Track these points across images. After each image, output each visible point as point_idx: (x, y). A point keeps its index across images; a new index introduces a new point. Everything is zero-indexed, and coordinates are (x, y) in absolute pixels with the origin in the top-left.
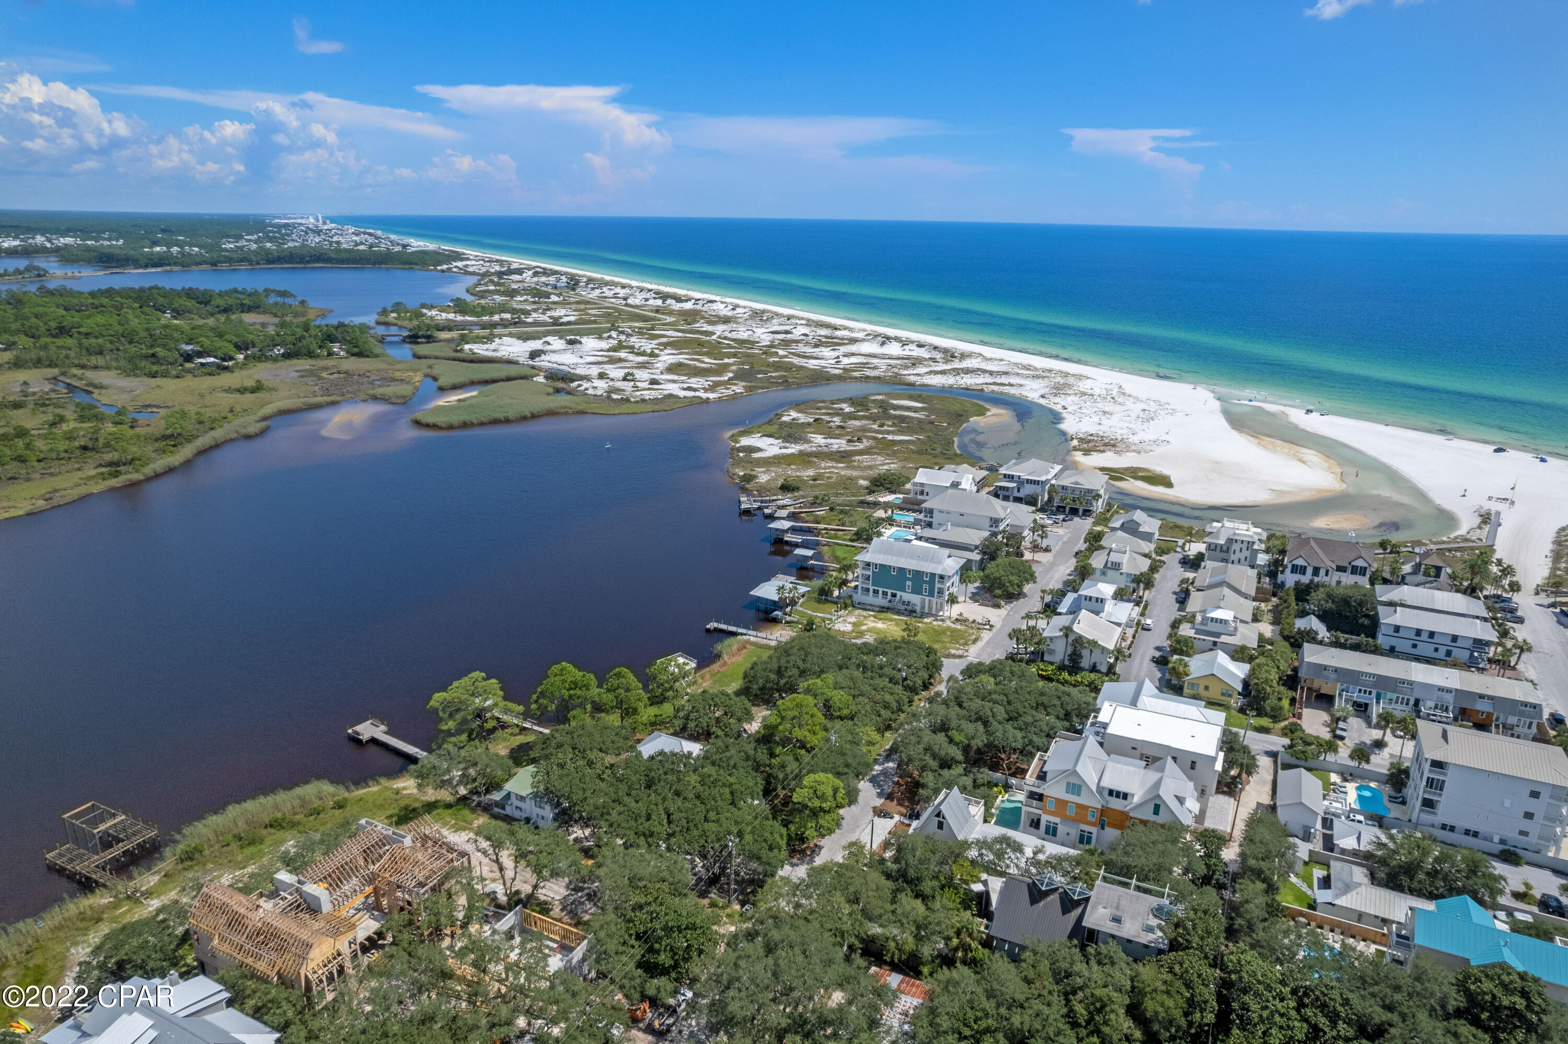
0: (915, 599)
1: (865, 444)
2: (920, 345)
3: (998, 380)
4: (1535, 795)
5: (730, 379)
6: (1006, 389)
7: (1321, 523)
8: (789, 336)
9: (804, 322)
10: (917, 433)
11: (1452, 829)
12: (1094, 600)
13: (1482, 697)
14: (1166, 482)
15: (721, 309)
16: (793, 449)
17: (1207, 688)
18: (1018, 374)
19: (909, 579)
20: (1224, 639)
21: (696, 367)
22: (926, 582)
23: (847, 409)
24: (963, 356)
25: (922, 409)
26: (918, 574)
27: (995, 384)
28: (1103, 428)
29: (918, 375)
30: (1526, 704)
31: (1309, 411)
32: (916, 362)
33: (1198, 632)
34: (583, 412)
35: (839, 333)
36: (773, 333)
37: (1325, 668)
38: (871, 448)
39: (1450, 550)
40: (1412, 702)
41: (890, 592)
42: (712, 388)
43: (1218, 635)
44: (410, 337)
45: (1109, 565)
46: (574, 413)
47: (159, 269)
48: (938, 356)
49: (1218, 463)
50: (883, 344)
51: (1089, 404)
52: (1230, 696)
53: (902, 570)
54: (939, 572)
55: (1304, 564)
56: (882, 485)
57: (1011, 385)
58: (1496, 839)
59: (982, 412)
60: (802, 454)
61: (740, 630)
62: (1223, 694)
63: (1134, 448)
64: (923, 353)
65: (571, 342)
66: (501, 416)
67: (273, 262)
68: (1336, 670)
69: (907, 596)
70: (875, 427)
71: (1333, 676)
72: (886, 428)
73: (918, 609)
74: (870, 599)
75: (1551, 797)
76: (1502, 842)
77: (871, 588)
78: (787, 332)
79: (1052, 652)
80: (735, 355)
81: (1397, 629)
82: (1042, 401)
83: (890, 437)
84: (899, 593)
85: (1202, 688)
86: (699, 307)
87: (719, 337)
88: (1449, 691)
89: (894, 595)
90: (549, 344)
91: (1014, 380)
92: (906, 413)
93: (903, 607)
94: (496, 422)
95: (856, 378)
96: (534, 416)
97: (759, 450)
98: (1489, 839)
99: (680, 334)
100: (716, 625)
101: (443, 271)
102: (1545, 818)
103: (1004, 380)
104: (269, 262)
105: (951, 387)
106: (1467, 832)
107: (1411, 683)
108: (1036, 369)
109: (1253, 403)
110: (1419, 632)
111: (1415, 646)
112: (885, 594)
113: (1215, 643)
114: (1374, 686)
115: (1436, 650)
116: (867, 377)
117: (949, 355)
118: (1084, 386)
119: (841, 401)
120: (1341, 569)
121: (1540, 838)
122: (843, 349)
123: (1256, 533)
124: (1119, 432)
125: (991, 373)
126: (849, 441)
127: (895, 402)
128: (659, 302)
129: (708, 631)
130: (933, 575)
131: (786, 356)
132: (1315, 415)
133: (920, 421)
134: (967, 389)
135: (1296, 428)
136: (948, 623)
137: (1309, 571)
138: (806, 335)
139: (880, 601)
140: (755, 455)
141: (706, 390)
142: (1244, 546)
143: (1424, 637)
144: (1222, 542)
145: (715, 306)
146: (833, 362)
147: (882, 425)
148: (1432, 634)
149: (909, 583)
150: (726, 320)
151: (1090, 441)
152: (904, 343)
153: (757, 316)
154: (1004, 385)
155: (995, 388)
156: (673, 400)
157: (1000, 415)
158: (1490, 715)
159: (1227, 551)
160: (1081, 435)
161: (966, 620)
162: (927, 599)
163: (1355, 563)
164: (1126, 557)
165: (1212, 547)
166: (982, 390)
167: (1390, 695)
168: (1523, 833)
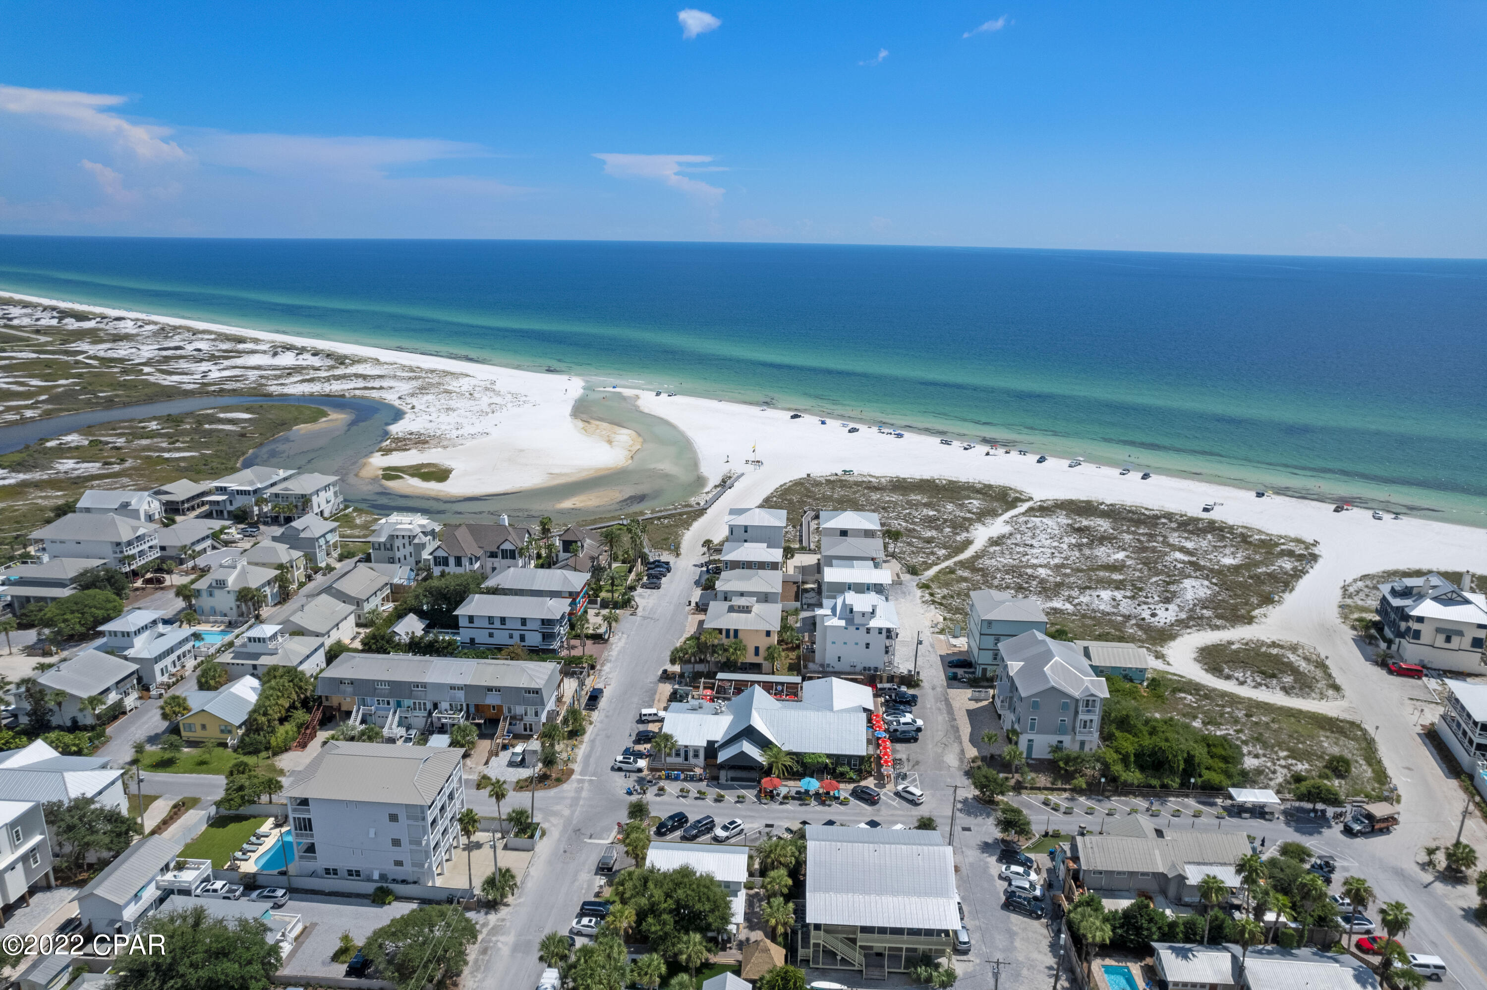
1: (128, 464)
2: (315, 354)
3: (370, 385)
4: (394, 818)
6: (367, 393)
7: (567, 504)
8: (177, 352)
9: (213, 337)
10: (208, 448)
11: (335, 872)
13: (490, 689)
14: (441, 474)
15: (128, 327)
16: (14, 479)
17: (204, 727)
18: (395, 377)
20: (264, 660)
23: (153, 425)
25: (245, 420)
27: (366, 388)
28: (429, 425)
29: (282, 384)
30: (529, 691)
31: (658, 394)
32: (295, 371)
35: (241, 346)
36: (159, 349)
37: (341, 681)
38: (128, 469)
39: (659, 518)
40: (429, 706)
48: (330, 362)
49: (522, 451)
50: (275, 354)
51: (443, 401)
52: (230, 732)
55: (446, 555)
57: (381, 388)
58: (376, 876)
59: (317, 418)
60: (24, 484)
62: (222, 731)
63: (445, 443)
64: (316, 361)
68: (352, 682)
70: (164, 445)
71: (349, 689)
72: (177, 445)
75: (408, 818)
76: (383, 877)
78: (178, 348)
81: (471, 619)
82: (397, 403)
83: (166, 455)
85: (199, 728)
86: (101, 326)
87: (89, 357)
88: (460, 688)
91: (385, 383)
92: (221, 427)
98: (369, 879)
102: (411, 843)
103: (377, 384)
105: (312, 395)
106: (350, 873)
107: (424, 685)
108: (422, 370)
109: (617, 390)
110: (491, 619)
111: (491, 635)
113: (250, 668)
114: (391, 694)
115: (511, 637)
116: (222, 390)
117: (341, 360)
118: (453, 385)
119: (154, 418)
120: (493, 555)
121: (414, 865)
122: (227, 363)
123: (420, 526)
124: (443, 427)
125: (364, 377)
126: (106, 464)
127: (222, 415)
128: (54, 322)
131: (148, 374)
132: (664, 396)
133: (228, 433)
134: (328, 395)
137: (452, 561)
138: (199, 350)
142: (406, 541)
143: (497, 624)
144: (383, 539)
145: (121, 324)
146: (198, 377)
147: (174, 442)
148: (503, 620)
150: (118, 338)
151: (405, 440)
152: (301, 350)
153: (164, 332)
154: (373, 388)
155: (358, 392)
157: (336, 420)
158: (500, 708)
159: (392, 549)
160: (400, 435)
163: (504, 547)
164: (236, 572)
165: (377, 546)
166: (343, 396)
167: (407, 702)
168: (399, 863)
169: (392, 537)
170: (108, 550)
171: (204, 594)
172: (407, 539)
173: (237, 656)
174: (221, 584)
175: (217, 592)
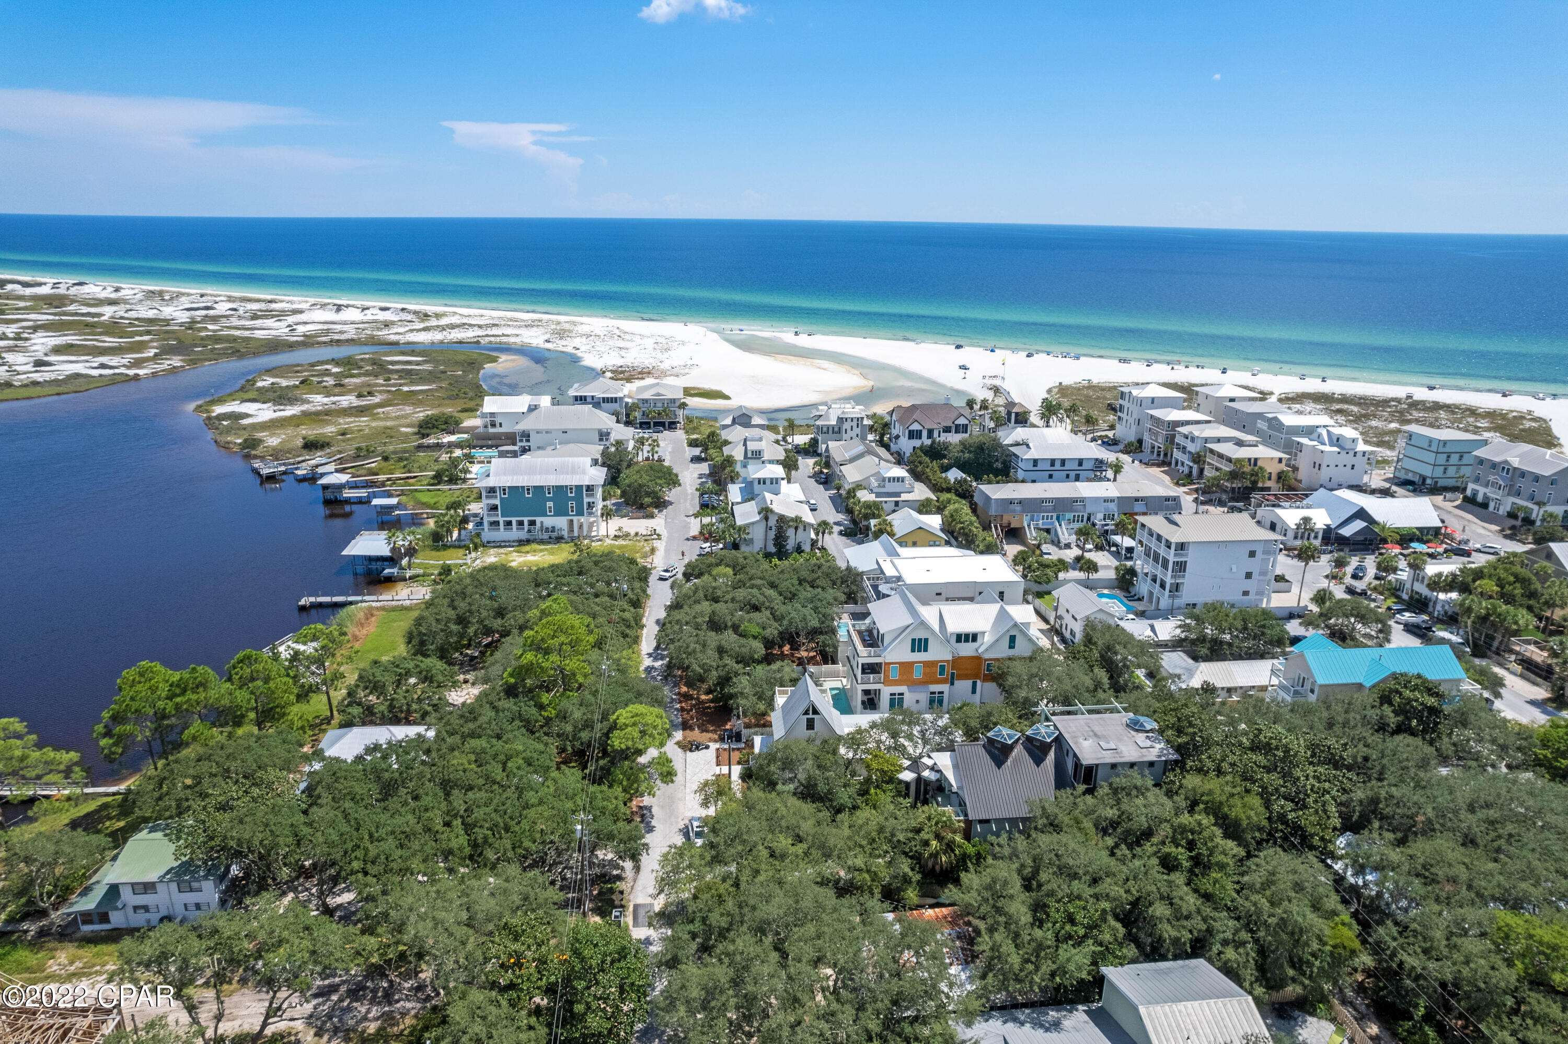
0: (561, 522)
1: (380, 397)
2: (382, 310)
3: (489, 332)
4: (1252, 554)
5: (156, 355)
6: (504, 339)
8: (211, 312)
10: (434, 383)
11: (1194, 606)
12: (768, 482)
13: (1137, 500)
14: (721, 395)
15: (97, 292)
16: (291, 411)
17: (914, 544)
18: (508, 326)
19: (550, 499)
20: (904, 497)
21: (98, 347)
22: (572, 499)
23: (335, 369)
24: (438, 316)
25: (424, 362)
26: (560, 490)
27: (489, 335)
28: (628, 360)
29: (398, 334)
31: (796, 334)
32: (387, 324)
33: (878, 495)
35: (275, 306)
36: (188, 310)
37: (1011, 502)
38: (389, 400)
40: (1086, 518)
41: (526, 520)
42: (137, 363)
43: (898, 494)
45: (749, 455)
48: (410, 317)
49: (754, 377)
50: (337, 311)
51: (598, 343)
53: (539, 489)
54: (587, 482)
55: (920, 428)
56: (434, 427)
57: (504, 335)
59: (494, 360)
60: (305, 414)
61: (350, 599)
62: (932, 546)
63: (669, 373)
64: (391, 316)
68: (1021, 502)
69: (549, 521)
70: (381, 381)
72: (393, 381)
73: (565, 533)
74: (502, 534)
77: (501, 520)
78: (207, 308)
79: (750, 542)
80: (148, 333)
81: (1035, 462)
82: (548, 346)
83: (405, 389)
84: (538, 520)
86: (61, 291)
87: (112, 317)
88: (1112, 500)
89: (532, 523)
91: (506, 331)
92: (409, 367)
93: (545, 536)
95: (325, 343)
97: (247, 416)
99: (51, 317)
100: (312, 599)
102: (1260, 574)
103: (495, 331)
105: (442, 342)
107: (1083, 500)
108: (523, 321)
109: (746, 332)
110: (1053, 462)
111: (1051, 476)
112: (521, 523)
113: (897, 503)
114: (1053, 509)
115: (1068, 477)
116: (338, 341)
117: (421, 315)
118: (583, 330)
119: (321, 363)
122: (291, 319)
123: (861, 409)
124: (646, 362)
125: (480, 327)
126: (359, 396)
127: (388, 359)
129: (303, 609)
130: (579, 488)
131: (220, 330)
132: (804, 336)
133: (429, 372)
134: (461, 342)
135: (795, 347)
136: (608, 542)
137: (925, 434)
138: (235, 310)
139: (515, 534)
140: (245, 422)
141: (128, 367)
142: (854, 424)
143: (1058, 466)
144: (834, 422)
145: (85, 289)
146: (286, 330)
147: (389, 379)
148: (1063, 462)
149: (550, 504)
150: (112, 302)
151: (623, 372)
152: (363, 309)
153: (155, 296)
154: (500, 335)
156: (82, 380)
159: (839, 432)
160: (611, 368)
161: (627, 535)
162: (575, 519)
163: (957, 422)
165: (825, 429)
166: (478, 342)
167: (1069, 515)
168: (1246, 593)
169: (841, 420)
172: (855, 421)
174: (757, 455)
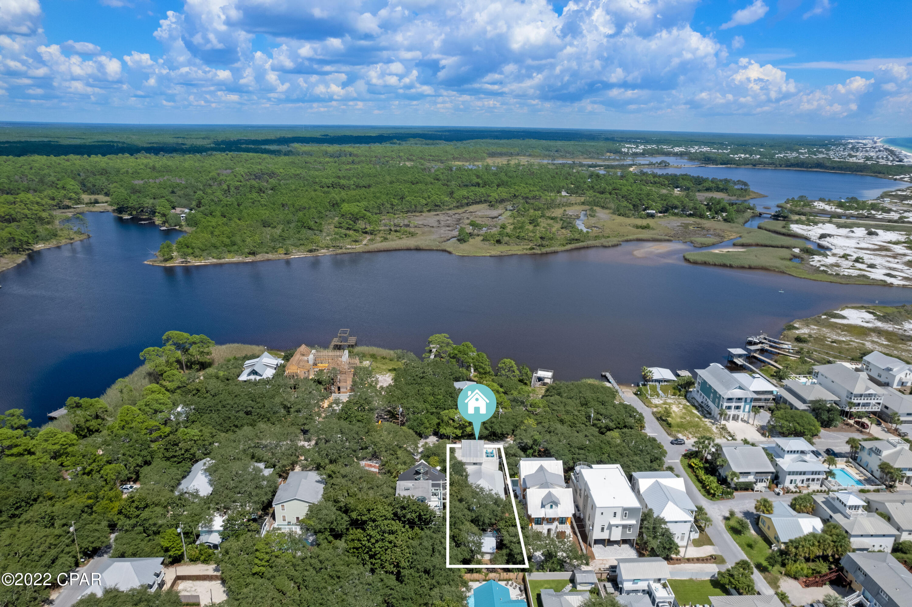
16: (873, 324)
17: (769, 528)
19: (712, 393)
26: (715, 392)
34: (783, 272)
37: (859, 568)
44: (774, 216)
46: (778, 272)
47: (724, 166)
53: (711, 387)
62: (775, 537)
65: (870, 233)
66: (728, 263)
67: (790, 166)
68: (865, 575)
69: (710, 403)
71: (861, 577)
73: (713, 413)
74: (698, 397)
77: (700, 392)
84: (708, 400)
85: (767, 526)
90: (853, 232)
93: (707, 409)
94: (724, 266)
96: (750, 268)
97: (842, 318)
101: (896, 179)
104: (787, 166)
112: (703, 397)
113: (831, 517)
130: (720, 395)
136: (715, 427)
139: (700, 400)
141: (905, 278)
149: (712, 396)
161: (725, 430)
162: (716, 408)
164: (894, 450)
170: (844, 395)
171: (866, 452)
173: (827, 502)
174: (878, 452)
175: (873, 455)
